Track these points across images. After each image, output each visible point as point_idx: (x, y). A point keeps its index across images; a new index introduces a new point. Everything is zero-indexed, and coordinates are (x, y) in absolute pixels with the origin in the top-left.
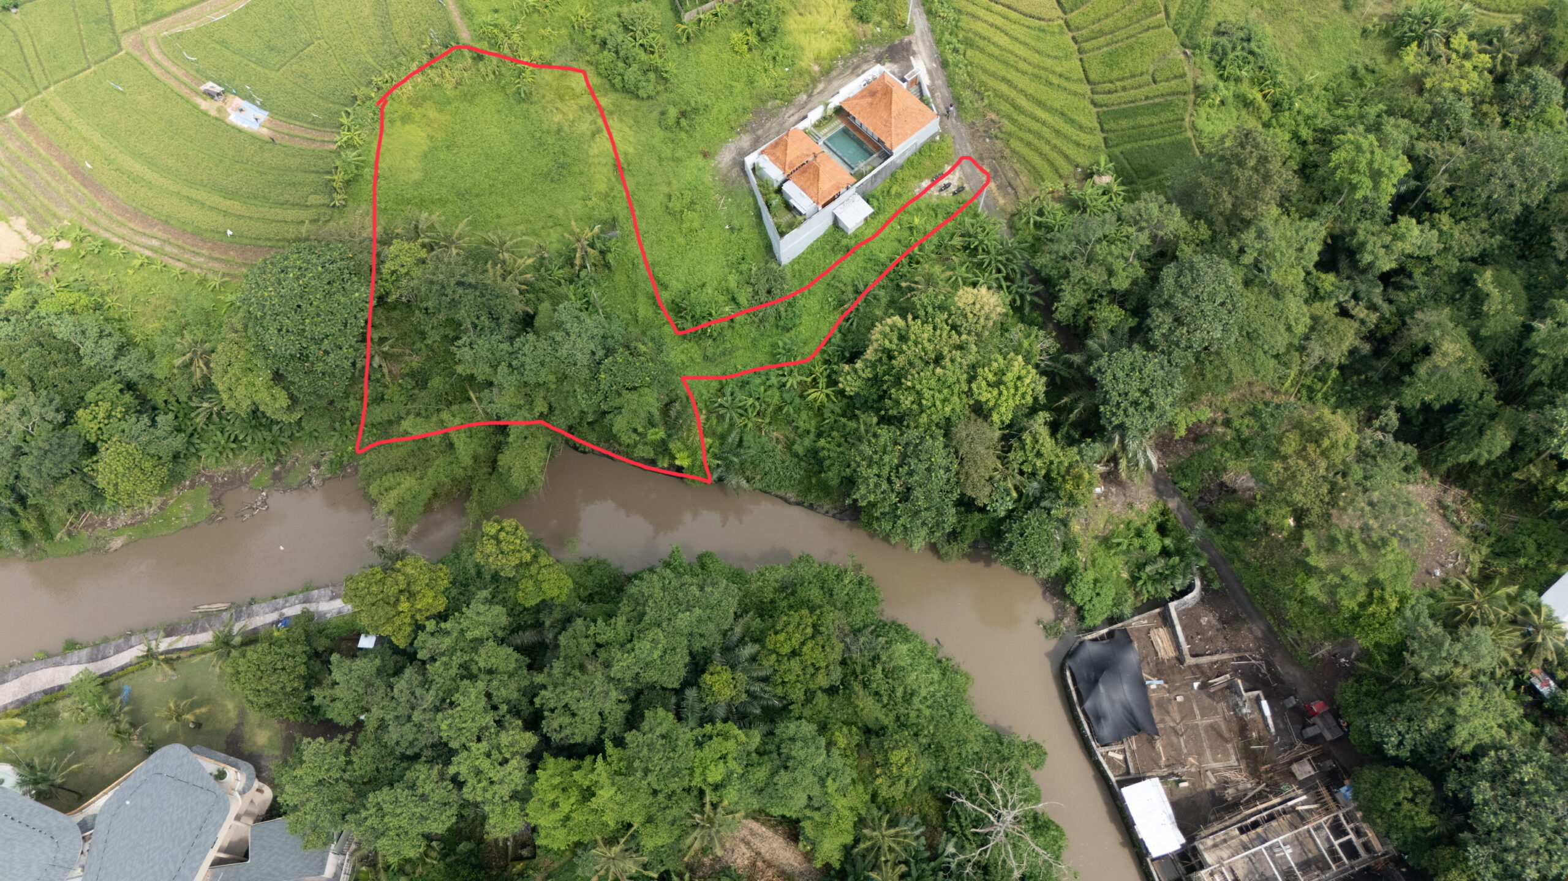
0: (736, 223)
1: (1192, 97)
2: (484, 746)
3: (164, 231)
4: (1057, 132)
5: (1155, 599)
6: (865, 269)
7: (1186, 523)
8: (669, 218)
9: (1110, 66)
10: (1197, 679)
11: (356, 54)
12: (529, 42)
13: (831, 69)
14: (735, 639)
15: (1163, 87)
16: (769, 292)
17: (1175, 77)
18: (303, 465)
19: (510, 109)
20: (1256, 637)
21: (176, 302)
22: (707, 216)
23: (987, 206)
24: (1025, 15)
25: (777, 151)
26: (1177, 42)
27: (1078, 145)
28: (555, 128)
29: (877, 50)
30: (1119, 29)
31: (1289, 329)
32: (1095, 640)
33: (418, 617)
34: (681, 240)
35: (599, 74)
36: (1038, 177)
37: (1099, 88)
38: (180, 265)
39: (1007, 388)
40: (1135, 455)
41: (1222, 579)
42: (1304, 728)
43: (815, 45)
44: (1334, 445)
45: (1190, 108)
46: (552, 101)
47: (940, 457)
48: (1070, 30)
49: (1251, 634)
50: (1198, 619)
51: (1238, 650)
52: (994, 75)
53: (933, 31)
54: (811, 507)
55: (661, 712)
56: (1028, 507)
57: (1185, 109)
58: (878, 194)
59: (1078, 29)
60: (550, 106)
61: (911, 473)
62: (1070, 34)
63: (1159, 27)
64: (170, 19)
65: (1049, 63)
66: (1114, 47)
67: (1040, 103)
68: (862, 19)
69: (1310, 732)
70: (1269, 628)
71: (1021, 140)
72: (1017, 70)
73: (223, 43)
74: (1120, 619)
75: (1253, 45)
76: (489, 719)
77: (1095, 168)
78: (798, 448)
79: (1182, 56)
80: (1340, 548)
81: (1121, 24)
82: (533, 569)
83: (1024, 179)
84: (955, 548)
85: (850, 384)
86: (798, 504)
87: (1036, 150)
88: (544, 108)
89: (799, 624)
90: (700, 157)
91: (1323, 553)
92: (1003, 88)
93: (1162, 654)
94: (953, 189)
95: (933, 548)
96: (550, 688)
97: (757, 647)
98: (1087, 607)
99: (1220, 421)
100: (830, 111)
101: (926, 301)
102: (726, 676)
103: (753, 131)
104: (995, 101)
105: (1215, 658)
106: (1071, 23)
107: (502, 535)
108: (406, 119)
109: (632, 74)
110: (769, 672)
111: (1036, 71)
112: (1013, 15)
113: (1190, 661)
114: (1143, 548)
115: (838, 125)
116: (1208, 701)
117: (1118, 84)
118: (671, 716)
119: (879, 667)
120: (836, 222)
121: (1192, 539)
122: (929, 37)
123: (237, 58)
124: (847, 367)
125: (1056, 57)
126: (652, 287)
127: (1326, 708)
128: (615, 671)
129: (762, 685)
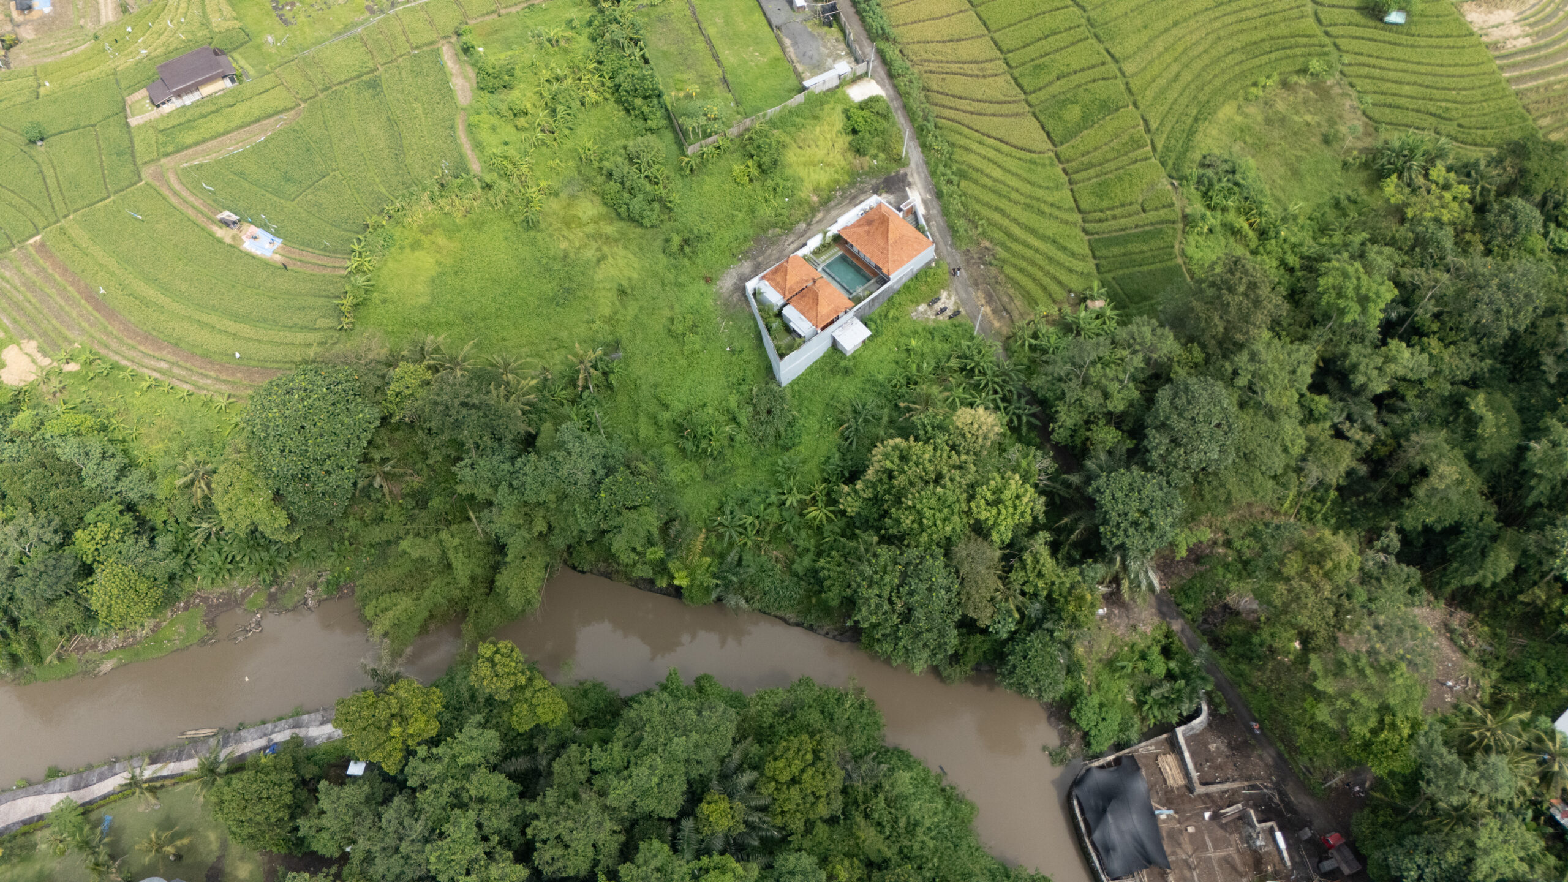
0: (737, 345)
1: (1180, 226)
3: (174, 354)
4: (1050, 259)
5: (1162, 724)
6: (864, 390)
7: (1190, 646)
8: (670, 340)
9: (1100, 196)
10: (1207, 809)
11: (370, 185)
12: (538, 173)
13: (829, 199)
14: (733, 766)
15: (1152, 216)
16: (769, 412)
17: (1164, 207)
18: (299, 586)
19: (518, 236)
20: (1267, 765)
21: (181, 423)
22: (708, 339)
23: (983, 329)
24: (1017, 148)
25: (777, 278)
26: (1164, 174)
27: (1071, 271)
28: (561, 254)
29: (874, 181)
30: (1108, 161)
31: (1285, 450)
32: (1102, 767)
33: (410, 742)
34: (683, 362)
35: (605, 204)
36: (1032, 301)
37: (1090, 217)
38: (187, 387)
39: (1006, 507)
40: (1137, 576)
41: (1230, 704)
42: (1320, 861)
43: (814, 176)
44: (1336, 567)
45: (1179, 236)
46: (559, 229)
47: (941, 577)
48: (1060, 162)
49: (1261, 761)
50: (1206, 745)
51: (1249, 778)
52: (987, 205)
53: (927, 163)
54: (811, 628)
55: (656, 843)
56: (1031, 629)
57: (1174, 237)
58: (875, 317)
59: (1068, 161)
60: (557, 233)
61: (911, 593)
62: (1061, 166)
63: (1146, 159)
64: (190, 151)
65: (1040, 193)
66: (1103, 178)
67: (1033, 232)
68: (859, 152)
69: (1327, 865)
70: (1280, 755)
71: (1015, 266)
72: (1010, 200)
73: (241, 174)
74: (1127, 745)
75: (1238, 177)
76: (479, 851)
77: (1088, 292)
78: (798, 567)
79: (1169, 187)
80: (1348, 672)
81: (1110, 156)
82: (528, 693)
83: (1018, 303)
84: (956, 672)
85: (851, 505)
86: (798, 625)
87: (1030, 276)
88: (551, 236)
89: (799, 750)
90: (702, 282)
91: (1330, 678)
92: (997, 217)
93: (1171, 782)
94: (949, 313)
95: (935, 670)
96: (543, 818)
97: (755, 774)
98: (1093, 733)
99: (1221, 541)
100: (828, 239)
101: (926, 421)
102: (724, 805)
103: (754, 258)
104: (989, 229)
105: (1226, 786)
106: (1061, 156)
107: (498, 657)
108: (416, 245)
109: (637, 204)
110: (768, 801)
111: (1028, 201)
112: (1005, 148)
113: (1200, 790)
114: (1148, 671)
115: (837, 252)
116: (1220, 832)
117: (1108, 213)
118: (666, 848)
119: (881, 796)
120: (835, 344)
121: (1197, 662)
122: (924, 169)
123: (254, 189)
124: (846, 489)
125: (1047, 188)
126: (653, 407)
127: (1343, 841)
128: (611, 800)
129: (760, 815)
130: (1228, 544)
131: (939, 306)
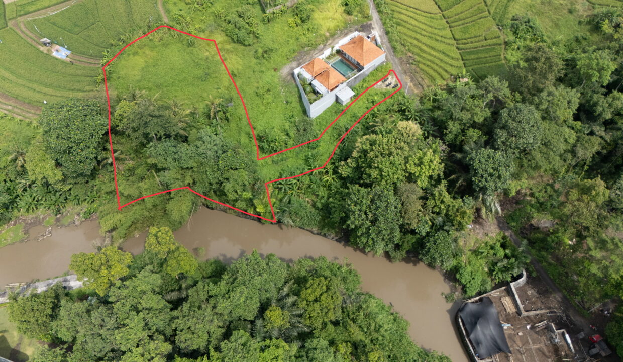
0: (289, 100)
1: (504, 46)
2: (140, 350)
3: (15, 102)
4: (442, 60)
5: (503, 282)
6: (351, 120)
7: (515, 243)
8: (257, 98)
9: (465, 33)
10: (528, 324)
11: (115, 27)
12: (195, 22)
13: (334, 34)
14: (284, 294)
15: (490, 42)
16: (305, 130)
17: (495, 38)
18: (72, 214)
19: (184, 50)
20: (558, 301)
21: (16, 133)
22: (275, 97)
23: (408, 93)
24: (424, 12)
25: (310, 66)
26: (495, 24)
27: (452, 66)
28: (205, 58)
29: (356, 27)
30: (468, 18)
31: (566, 141)
32: (473, 302)
33: (112, 279)
34: (263, 108)
35: (227, 35)
36: (433, 79)
37: (460, 42)
38: (20, 118)
39: (425, 166)
40: (490, 205)
41: (537, 271)
42: (590, 350)
43: (327, 24)
44: (597, 194)
45: (503, 51)
46: (204, 47)
47: (392, 199)
48: (445, 18)
49: (555, 299)
50: (526, 292)
51: (549, 308)
52: (410, 37)
53: (381, 19)
54: (325, 236)
55: (242, 331)
56: (437, 230)
57: (501, 51)
58: (358, 88)
59: (448, 18)
60: (203, 49)
61: (377, 208)
62: (445, 20)
63: (486, 17)
64: (32, 14)
65: (436, 31)
66: (466, 25)
67: (433, 48)
68: (349, 13)
69: (594, 351)
70: (564, 297)
71: (424, 64)
72: (421, 35)
73: (54, 23)
74: (486, 292)
75: (531, 23)
76: (145, 334)
77: (460, 75)
78: (319, 205)
79: (498, 29)
80: (609, 246)
81: (468, 16)
82: (176, 254)
83: (426, 81)
84: (400, 254)
85: (345, 171)
86: (318, 234)
87: (432, 68)
88: (200, 50)
89: (319, 284)
90: (273, 71)
91: (598, 250)
92: (415, 42)
93: (508, 310)
94: (392, 85)
95: (387, 255)
96: (180, 318)
97: (296, 297)
98: (468, 285)
100: (334, 52)
101: (383, 129)
102: (279, 312)
103: (298, 60)
104: (412, 48)
105: (538, 312)
106: (445, 15)
107: (160, 234)
108: (135, 54)
109: (242, 33)
110: (302, 311)
111: (430, 35)
112: (418, 12)
113: (524, 314)
114: (495, 255)
115: (338, 58)
116: (535, 336)
117: (469, 40)
118: (248, 334)
119: (362, 313)
120: (337, 98)
121: (520, 250)
122: (380, 22)
123: (59, 29)
124: (343, 163)
125: (439, 29)
126: (249, 129)
127: (601, 339)
128: (218, 310)
129: (298, 319)
130: (532, 195)
131: (387, 83)
